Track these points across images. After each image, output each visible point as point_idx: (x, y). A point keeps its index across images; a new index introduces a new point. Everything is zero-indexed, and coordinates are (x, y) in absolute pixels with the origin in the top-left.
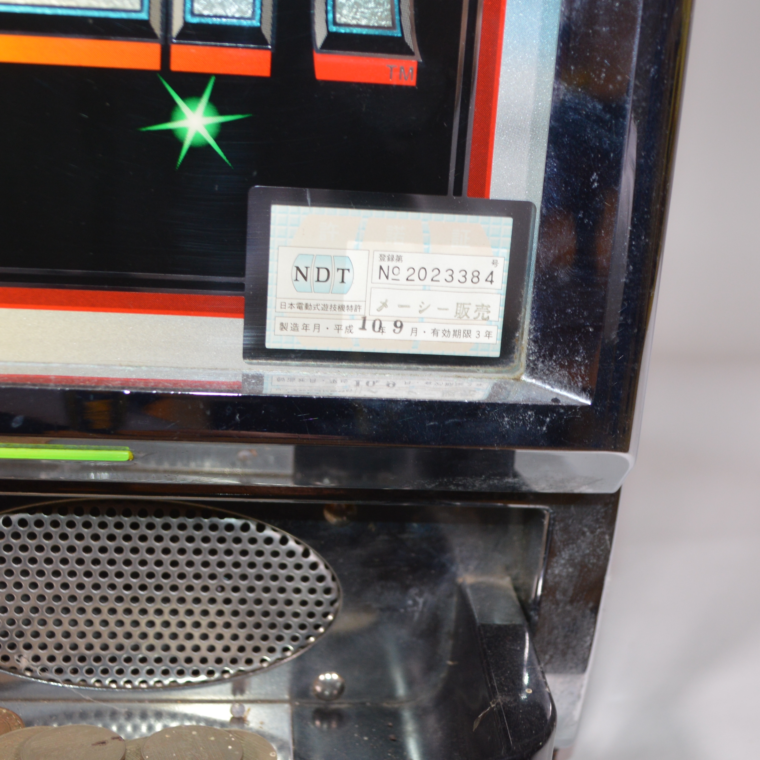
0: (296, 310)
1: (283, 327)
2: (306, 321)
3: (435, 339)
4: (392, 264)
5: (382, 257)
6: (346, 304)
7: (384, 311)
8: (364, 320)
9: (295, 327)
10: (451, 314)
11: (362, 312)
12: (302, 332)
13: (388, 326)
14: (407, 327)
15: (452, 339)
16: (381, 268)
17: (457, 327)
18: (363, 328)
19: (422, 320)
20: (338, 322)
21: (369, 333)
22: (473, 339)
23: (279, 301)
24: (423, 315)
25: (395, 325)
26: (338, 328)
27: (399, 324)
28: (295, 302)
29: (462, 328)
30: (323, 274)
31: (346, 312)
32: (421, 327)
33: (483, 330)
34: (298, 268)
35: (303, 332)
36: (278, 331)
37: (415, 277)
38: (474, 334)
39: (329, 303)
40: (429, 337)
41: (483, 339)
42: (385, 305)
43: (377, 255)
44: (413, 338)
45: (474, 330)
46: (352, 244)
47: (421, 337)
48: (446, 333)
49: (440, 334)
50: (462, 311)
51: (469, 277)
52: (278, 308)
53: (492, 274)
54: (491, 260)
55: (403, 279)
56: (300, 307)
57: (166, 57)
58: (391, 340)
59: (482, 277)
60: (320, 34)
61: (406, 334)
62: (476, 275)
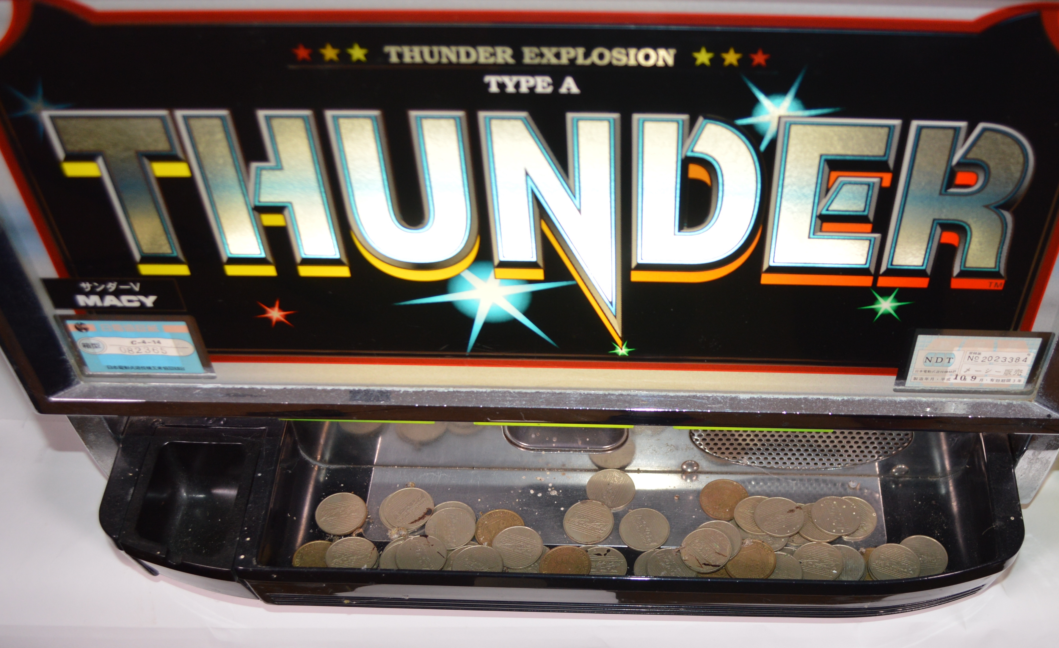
0: (923, 373)
1: (915, 379)
2: (927, 377)
3: (992, 383)
4: (975, 356)
5: (971, 353)
6: (948, 370)
7: (968, 372)
8: (957, 376)
9: (922, 379)
10: (1002, 374)
11: (956, 373)
12: (924, 380)
13: (969, 378)
14: (978, 379)
15: (1000, 383)
16: (969, 357)
17: (1003, 379)
18: (956, 379)
19: (986, 376)
20: (943, 377)
21: (958, 380)
22: (1011, 383)
23: (915, 370)
24: (987, 374)
25: (972, 377)
26: (943, 379)
27: (974, 377)
28: (923, 370)
29: (1006, 379)
30: (940, 360)
31: (948, 373)
32: (985, 378)
33: (1017, 379)
34: (927, 358)
35: (926, 381)
36: (912, 380)
37: (986, 360)
38: (1012, 381)
39: (940, 370)
40: (989, 382)
41: (1017, 383)
42: (968, 370)
43: (968, 353)
44: (981, 382)
45: (1012, 379)
46: (956, 349)
47: (984, 382)
48: (997, 380)
49: (995, 381)
50: (1008, 373)
51: (1014, 360)
52: (914, 372)
53: (1026, 358)
54: (1027, 353)
55: (980, 360)
56: (925, 371)
57: (875, 281)
58: (969, 383)
59: (1021, 360)
60: (956, 271)
61: (977, 381)
62: (1018, 359)
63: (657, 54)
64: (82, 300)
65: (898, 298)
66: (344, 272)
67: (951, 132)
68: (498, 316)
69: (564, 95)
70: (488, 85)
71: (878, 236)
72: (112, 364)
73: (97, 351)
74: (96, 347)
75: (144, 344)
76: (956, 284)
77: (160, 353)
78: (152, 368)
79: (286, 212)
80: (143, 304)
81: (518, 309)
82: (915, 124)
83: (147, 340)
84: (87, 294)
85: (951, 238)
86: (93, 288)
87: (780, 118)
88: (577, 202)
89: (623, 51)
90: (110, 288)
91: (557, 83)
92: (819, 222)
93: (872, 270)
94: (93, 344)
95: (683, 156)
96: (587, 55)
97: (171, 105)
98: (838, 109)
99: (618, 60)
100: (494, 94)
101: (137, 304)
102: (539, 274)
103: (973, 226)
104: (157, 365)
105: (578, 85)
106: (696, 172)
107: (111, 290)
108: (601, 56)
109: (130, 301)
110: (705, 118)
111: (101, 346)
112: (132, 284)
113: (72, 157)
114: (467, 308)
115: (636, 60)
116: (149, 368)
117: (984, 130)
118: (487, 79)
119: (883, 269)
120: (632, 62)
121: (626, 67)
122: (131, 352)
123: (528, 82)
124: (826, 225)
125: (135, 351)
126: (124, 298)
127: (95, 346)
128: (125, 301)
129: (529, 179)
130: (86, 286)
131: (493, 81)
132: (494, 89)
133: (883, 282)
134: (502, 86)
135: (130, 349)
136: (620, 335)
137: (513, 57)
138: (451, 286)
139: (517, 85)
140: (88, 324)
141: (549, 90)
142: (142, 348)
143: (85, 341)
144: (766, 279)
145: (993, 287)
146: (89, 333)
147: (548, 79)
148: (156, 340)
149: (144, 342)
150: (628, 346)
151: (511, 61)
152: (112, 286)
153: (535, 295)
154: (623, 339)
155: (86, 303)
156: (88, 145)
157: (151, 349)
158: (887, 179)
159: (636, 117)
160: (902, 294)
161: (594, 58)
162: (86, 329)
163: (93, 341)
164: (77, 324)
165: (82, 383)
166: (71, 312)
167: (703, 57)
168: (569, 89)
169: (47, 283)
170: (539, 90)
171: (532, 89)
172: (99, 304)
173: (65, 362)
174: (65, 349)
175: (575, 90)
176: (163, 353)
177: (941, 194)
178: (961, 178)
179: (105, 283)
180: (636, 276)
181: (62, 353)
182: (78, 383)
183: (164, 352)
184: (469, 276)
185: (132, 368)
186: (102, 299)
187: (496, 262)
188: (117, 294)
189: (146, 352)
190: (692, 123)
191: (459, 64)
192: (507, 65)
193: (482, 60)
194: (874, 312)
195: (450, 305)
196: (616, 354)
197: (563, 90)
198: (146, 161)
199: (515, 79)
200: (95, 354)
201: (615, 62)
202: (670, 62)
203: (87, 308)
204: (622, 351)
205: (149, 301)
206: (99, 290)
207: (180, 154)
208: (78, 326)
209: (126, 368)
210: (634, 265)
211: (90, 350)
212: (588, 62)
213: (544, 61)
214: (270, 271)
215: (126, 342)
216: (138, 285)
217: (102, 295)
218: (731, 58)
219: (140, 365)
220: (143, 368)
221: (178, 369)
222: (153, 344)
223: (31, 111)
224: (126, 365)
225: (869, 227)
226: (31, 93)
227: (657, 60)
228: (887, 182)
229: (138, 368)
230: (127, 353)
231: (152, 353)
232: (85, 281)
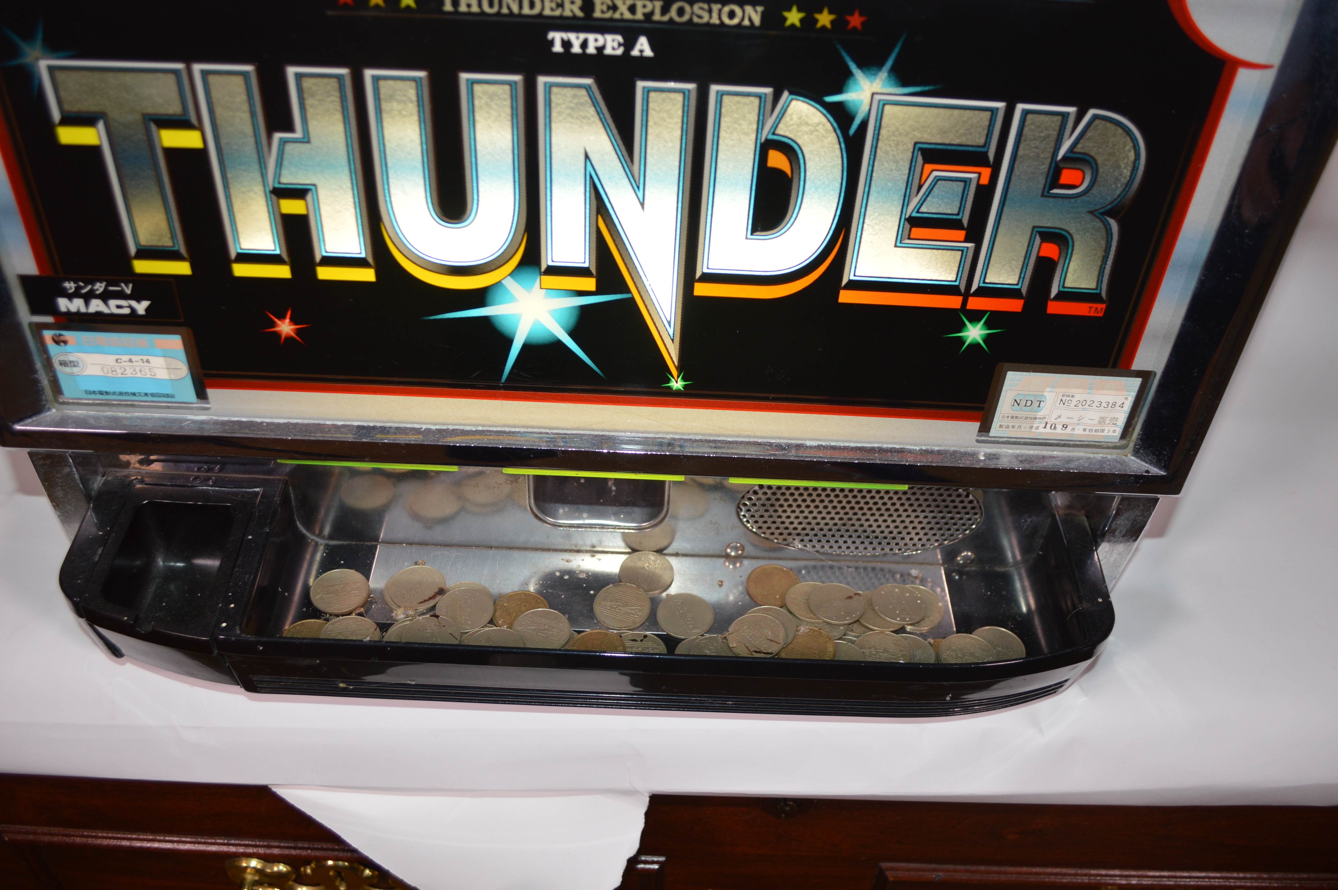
0: (1010, 419)
1: (1001, 426)
2: (1014, 424)
3: (1084, 433)
4: (1068, 399)
5: (1063, 396)
6: (1038, 417)
7: (1059, 420)
8: (1046, 423)
9: (1008, 427)
10: (1096, 422)
11: (1046, 420)
12: (1010, 429)
13: (1059, 427)
14: (1069, 428)
15: (1093, 433)
16: (1062, 400)
17: (1097, 428)
18: (1045, 427)
19: (1078, 424)
20: (1031, 425)
21: (1048, 430)
22: (1105, 433)
23: (1001, 415)
24: (1079, 422)
25: (1063, 426)
26: (1031, 427)
27: (1065, 426)
28: (1010, 415)
29: (1100, 428)
30: (1029, 403)
31: (1037, 420)
32: (1077, 427)
33: (1112, 429)
34: (1015, 400)
35: (1012, 429)
36: (998, 428)
37: (1080, 405)
38: (1106, 431)
39: (1029, 416)
40: (1081, 432)
41: (1111, 434)
42: (1059, 417)
43: (1061, 394)
44: (1072, 432)
45: (1107, 429)
46: (1048, 389)
47: (1076, 432)
48: (1091, 430)
49: (1087, 431)
50: (1102, 421)
51: (1110, 405)
52: (1000, 418)
53: (1123, 403)
54: (1125, 397)
55: (1072, 405)
56: (1012, 417)
57: (965, 303)
58: (1059, 433)
59: (1117, 405)
60: (1054, 292)
61: (1068, 431)
62: (1114, 404)
63: (744, 11)
64: (63, 304)
65: (988, 325)
66: (368, 275)
67: (1059, 118)
68: (540, 337)
69: (635, 58)
70: (552, 43)
71: (970, 245)
72: (92, 389)
73: (75, 370)
74: (75, 366)
75: (130, 364)
76: (1054, 308)
77: (148, 376)
78: (138, 395)
79: (309, 197)
80: (133, 310)
81: (563, 328)
82: (1020, 107)
83: (134, 358)
84: (70, 297)
85: (1050, 250)
86: (78, 288)
87: (873, 94)
88: (640, 195)
89: (706, 6)
90: (97, 290)
91: (629, 44)
92: (908, 226)
93: (962, 288)
94: (71, 362)
95: (763, 140)
96: (665, 10)
97: (189, 58)
98: (938, 87)
99: (700, 17)
100: (558, 54)
101: (126, 311)
102: (589, 284)
103: (1076, 237)
104: (143, 391)
105: (653, 47)
106: (777, 160)
107: (98, 292)
108: (681, 12)
109: (119, 307)
110: (791, 93)
111: (81, 364)
112: (123, 285)
113: (70, 120)
114: (505, 326)
115: (720, 18)
116: (134, 394)
117: (1095, 117)
118: (551, 35)
119: (974, 287)
120: (715, 20)
121: (708, 24)
122: (114, 373)
123: (596, 40)
124: (916, 231)
125: (119, 371)
126: (113, 303)
127: (73, 364)
128: (114, 307)
129: (588, 163)
130: (70, 286)
131: (557, 37)
132: (558, 48)
133: (974, 303)
134: (567, 44)
135: (114, 369)
136: (676, 363)
137: (582, 9)
138: (490, 297)
139: (584, 45)
140: (68, 335)
141: (620, 51)
142: (127, 368)
143: (62, 358)
144: (846, 297)
145: (1092, 314)
146: (68, 348)
147: (619, 38)
148: (145, 358)
149: (130, 361)
150: (684, 379)
151: (580, 14)
152: (100, 287)
153: (584, 310)
154: (680, 369)
155: (68, 309)
156: (88, 105)
157: (138, 369)
158: (986, 173)
159: (714, 89)
160: (994, 319)
161: (673, 13)
162: (65, 342)
163: (71, 358)
164: (55, 335)
165: (54, 410)
166: (49, 319)
167: (794, 17)
168: (641, 51)
169: (25, 280)
170: (608, 51)
171: (600, 49)
172: (83, 310)
173: (37, 382)
174: (39, 365)
175: (648, 53)
176: (151, 375)
177: (1043, 195)
178: (1067, 176)
179: (93, 283)
180: (701, 290)
181: (34, 371)
182: (49, 409)
183: (153, 374)
184: (510, 284)
185: (114, 393)
186: (87, 304)
187: (544, 267)
188: (105, 297)
189: (132, 373)
190: (776, 97)
191: (520, 15)
192: (574, 17)
193: (547, 12)
194: (961, 341)
195: (486, 320)
196: (669, 388)
197: (635, 53)
198: (153, 127)
199: (582, 36)
200: (72, 375)
201: (696, 20)
202: (757, 20)
203: (68, 313)
204: (677, 384)
205: (141, 307)
206: (84, 291)
207: (194, 120)
208: (56, 339)
209: (107, 393)
210: (698, 275)
211: (67, 370)
212: (666, 18)
213: (617, 16)
214: (283, 272)
215: (110, 360)
216: (131, 285)
217: (87, 298)
218: (825, 19)
219: (124, 391)
220: (127, 394)
221: (168, 396)
222: (140, 363)
223: (27, 60)
224: (108, 390)
225: (961, 234)
226: (28, 36)
227: (743, 19)
228: (985, 181)
229: (121, 394)
230: (110, 375)
231: (139, 375)
232: (69, 280)
